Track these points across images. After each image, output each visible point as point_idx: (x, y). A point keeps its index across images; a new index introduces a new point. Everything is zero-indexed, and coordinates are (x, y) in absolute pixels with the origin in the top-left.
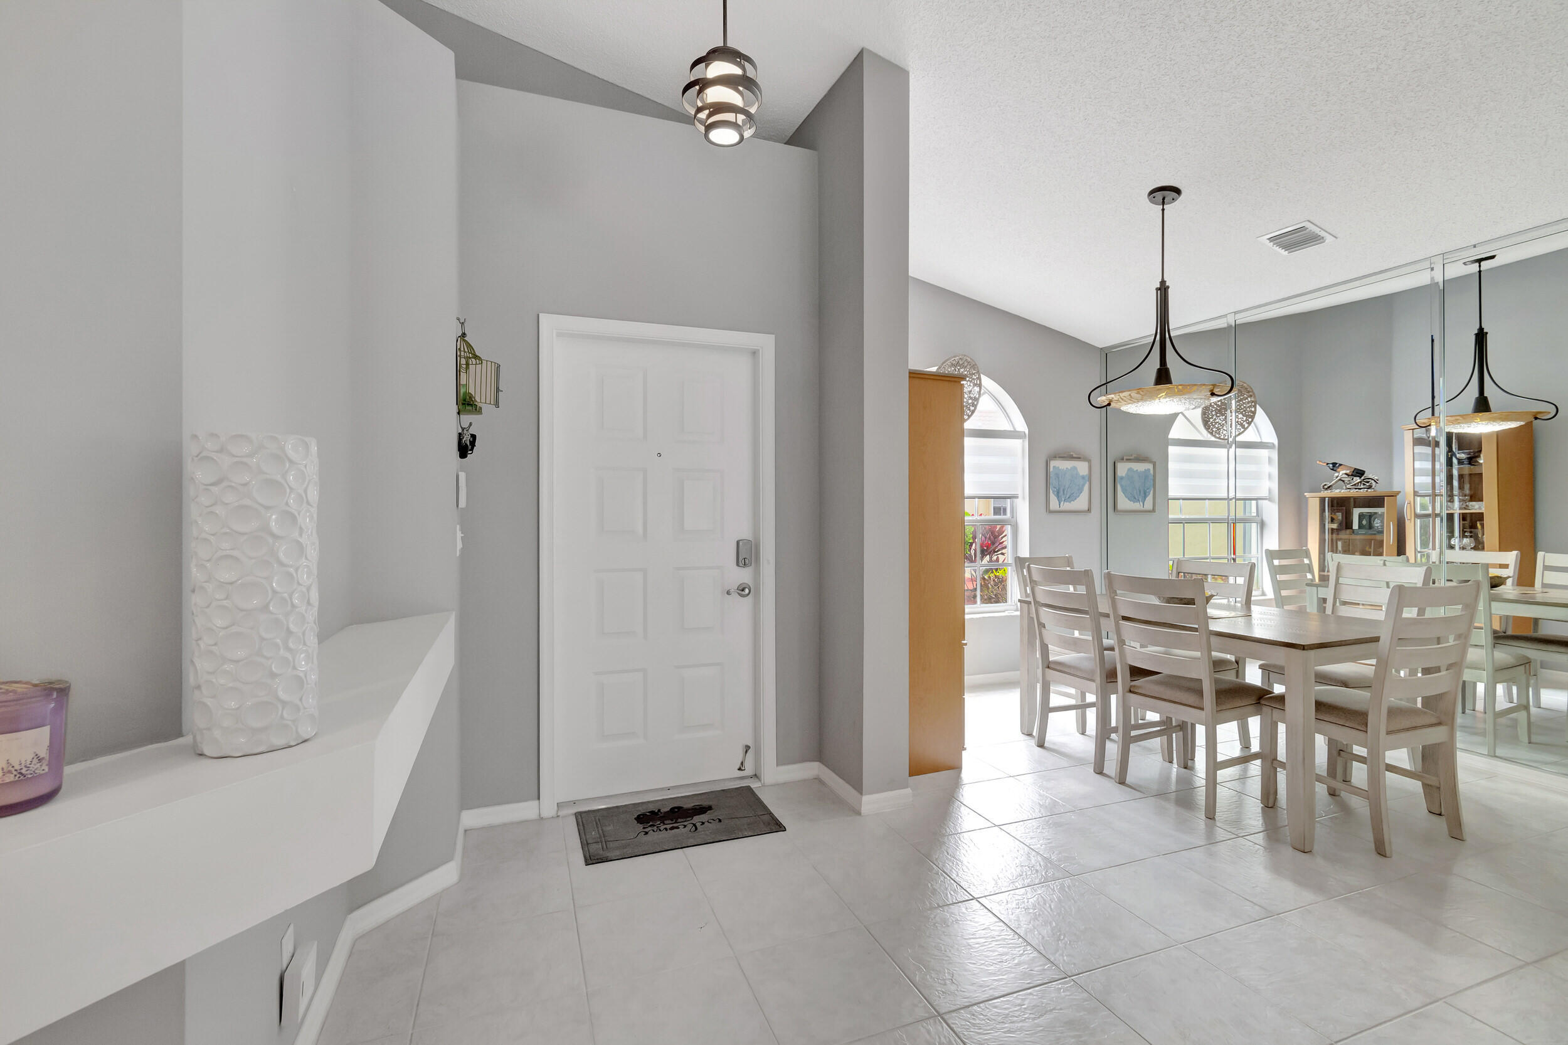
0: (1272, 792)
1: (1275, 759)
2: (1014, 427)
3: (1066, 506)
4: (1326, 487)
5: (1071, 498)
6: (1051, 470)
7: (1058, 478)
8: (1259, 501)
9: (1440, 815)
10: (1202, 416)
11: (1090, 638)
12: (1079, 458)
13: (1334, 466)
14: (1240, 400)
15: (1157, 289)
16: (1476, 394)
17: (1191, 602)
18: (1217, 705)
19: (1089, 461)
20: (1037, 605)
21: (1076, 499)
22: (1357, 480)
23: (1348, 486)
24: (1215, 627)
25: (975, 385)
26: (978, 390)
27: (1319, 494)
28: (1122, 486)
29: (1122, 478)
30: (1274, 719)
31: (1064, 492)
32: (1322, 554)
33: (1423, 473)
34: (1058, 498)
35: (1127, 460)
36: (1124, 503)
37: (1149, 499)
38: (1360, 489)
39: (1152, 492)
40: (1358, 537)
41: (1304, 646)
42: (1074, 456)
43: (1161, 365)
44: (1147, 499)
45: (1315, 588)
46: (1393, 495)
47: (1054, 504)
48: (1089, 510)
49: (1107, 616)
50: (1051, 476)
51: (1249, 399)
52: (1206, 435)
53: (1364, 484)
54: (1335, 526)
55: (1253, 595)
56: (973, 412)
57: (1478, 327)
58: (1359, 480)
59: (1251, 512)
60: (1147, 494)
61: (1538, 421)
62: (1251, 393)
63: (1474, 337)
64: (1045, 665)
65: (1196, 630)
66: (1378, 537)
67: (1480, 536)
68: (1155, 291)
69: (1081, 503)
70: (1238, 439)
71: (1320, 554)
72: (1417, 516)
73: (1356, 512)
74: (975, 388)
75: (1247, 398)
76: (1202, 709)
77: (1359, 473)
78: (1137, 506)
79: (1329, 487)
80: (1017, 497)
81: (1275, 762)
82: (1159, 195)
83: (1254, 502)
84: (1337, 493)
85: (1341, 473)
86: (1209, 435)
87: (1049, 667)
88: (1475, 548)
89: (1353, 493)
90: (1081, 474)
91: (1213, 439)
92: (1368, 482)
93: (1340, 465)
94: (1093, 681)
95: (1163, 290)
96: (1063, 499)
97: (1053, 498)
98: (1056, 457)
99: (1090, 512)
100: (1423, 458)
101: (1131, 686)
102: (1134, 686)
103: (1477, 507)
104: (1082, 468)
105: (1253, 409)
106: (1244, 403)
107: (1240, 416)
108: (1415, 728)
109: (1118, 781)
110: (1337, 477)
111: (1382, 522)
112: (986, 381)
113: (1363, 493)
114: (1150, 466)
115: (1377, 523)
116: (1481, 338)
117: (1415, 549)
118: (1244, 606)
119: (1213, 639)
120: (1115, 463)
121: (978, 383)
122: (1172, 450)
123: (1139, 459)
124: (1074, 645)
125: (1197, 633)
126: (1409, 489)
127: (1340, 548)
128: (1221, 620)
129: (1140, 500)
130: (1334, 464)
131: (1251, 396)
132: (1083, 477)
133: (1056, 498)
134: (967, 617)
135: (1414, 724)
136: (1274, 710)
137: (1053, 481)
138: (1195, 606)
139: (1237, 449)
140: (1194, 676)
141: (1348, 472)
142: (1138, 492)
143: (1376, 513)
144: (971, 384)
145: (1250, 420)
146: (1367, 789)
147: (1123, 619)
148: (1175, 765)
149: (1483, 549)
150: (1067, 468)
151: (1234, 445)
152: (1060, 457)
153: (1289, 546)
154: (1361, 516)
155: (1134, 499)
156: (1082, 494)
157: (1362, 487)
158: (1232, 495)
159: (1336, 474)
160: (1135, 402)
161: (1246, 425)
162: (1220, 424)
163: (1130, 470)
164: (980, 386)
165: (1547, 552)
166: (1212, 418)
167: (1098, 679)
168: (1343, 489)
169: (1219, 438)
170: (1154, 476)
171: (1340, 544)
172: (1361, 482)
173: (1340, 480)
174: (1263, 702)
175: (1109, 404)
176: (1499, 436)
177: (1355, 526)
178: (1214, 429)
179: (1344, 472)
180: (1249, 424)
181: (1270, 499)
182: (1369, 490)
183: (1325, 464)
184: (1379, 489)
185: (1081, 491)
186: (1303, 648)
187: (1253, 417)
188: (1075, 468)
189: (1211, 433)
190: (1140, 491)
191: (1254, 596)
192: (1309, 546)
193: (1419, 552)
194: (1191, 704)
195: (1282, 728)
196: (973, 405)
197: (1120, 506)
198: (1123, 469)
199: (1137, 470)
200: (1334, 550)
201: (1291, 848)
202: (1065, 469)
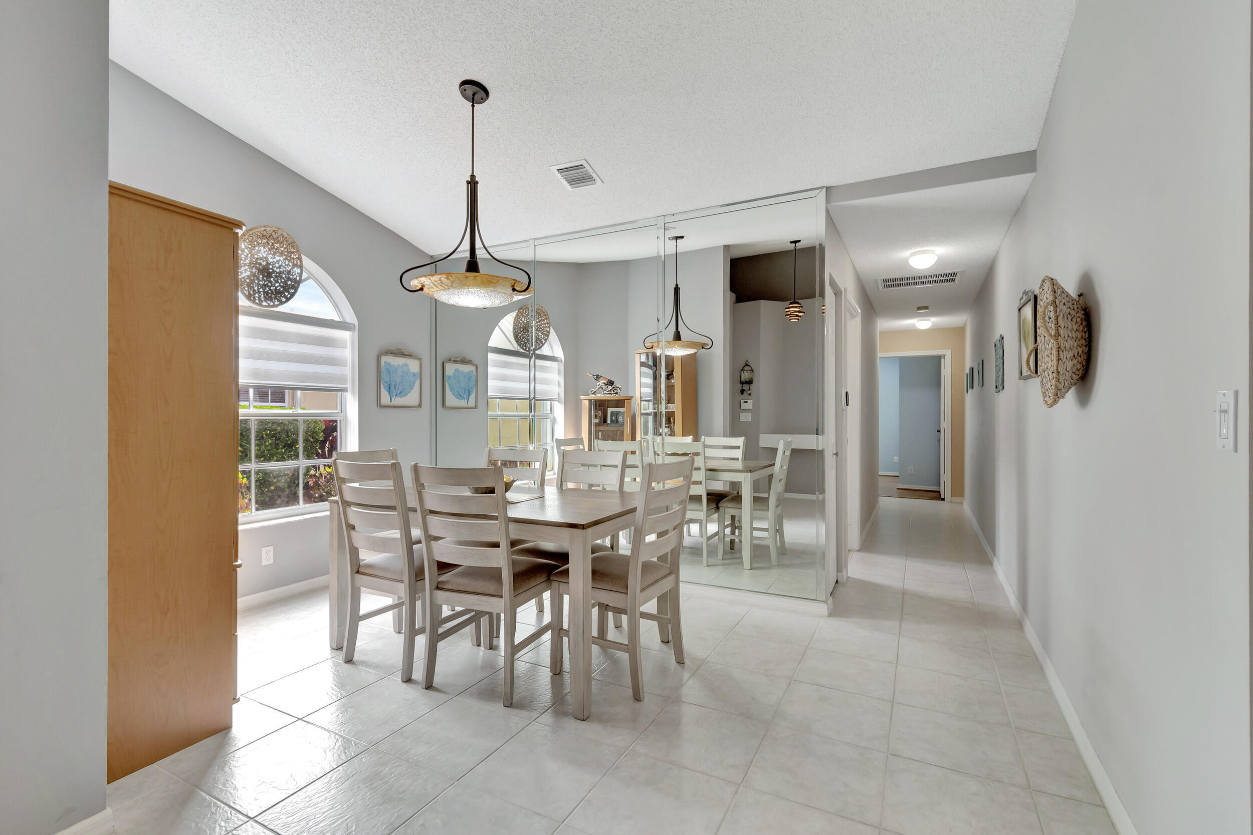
0: (559, 659)
1: (562, 629)
2: (343, 318)
3: (397, 401)
4: (592, 392)
5: (401, 394)
6: (383, 364)
7: (389, 373)
8: (553, 402)
9: (668, 642)
10: (513, 331)
11: (398, 536)
12: (411, 356)
13: (597, 377)
14: (540, 321)
15: (468, 182)
16: (674, 330)
17: (492, 491)
18: (514, 590)
19: (420, 359)
20: (344, 505)
21: (407, 394)
22: (610, 388)
23: (605, 392)
24: (513, 513)
25: (295, 265)
26: (299, 272)
27: (587, 397)
28: (449, 385)
29: (449, 378)
30: (560, 593)
31: (395, 387)
32: (590, 440)
33: (646, 386)
34: (389, 392)
35: (454, 361)
36: (451, 400)
37: (473, 397)
38: (612, 394)
39: (474, 391)
40: (611, 429)
41: (583, 525)
42: (405, 353)
43: (471, 258)
44: (471, 397)
45: (587, 467)
46: (630, 399)
47: (385, 398)
48: (420, 405)
49: (415, 510)
50: (382, 371)
51: (546, 321)
52: (516, 347)
53: (614, 391)
54: (597, 421)
55: (546, 474)
56: (293, 295)
57: (675, 284)
58: (611, 388)
59: (547, 411)
60: (471, 393)
61: (704, 349)
62: (547, 317)
63: (673, 289)
64: (355, 570)
65: (495, 518)
66: (621, 428)
67: (672, 427)
68: (466, 184)
69: (412, 398)
70: (537, 352)
71: (589, 441)
72: (642, 414)
73: (610, 410)
74: (295, 269)
75: (544, 320)
76: (501, 596)
77: (611, 383)
78: (463, 403)
79: (594, 392)
80: (346, 391)
81: (561, 631)
82: (470, 89)
83: (549, 403)
84: (600, 396)
85: (601, 382)
86: (519, 348)
87: (358, 572)
88: (670, 435)
89: (608, 397)
90: (412, 371)
91: (522, 350)
92: (616, 389)
93: (601, 376)
94: (402, 581)
95: (473, 184)
96: (395, 395)
97: (384, 394)
98: (387, 353)
99: (421, 407)
100: (646, 375)
101: (438, 583)
102: (442, 582)
103: (671, 408)
104: (413, 366)
105: (548, 329)
106: (542, 324)
107: (540, 334)
108: (656, 581)
109: (424, 687)
110: (599, 385)
111: (623, 418)
112: (307, 262)
113: (613, 397)
114: (473, 368)
115: (620, 419)
116: (677, 290)
117: (641, 437)
118: (539, 488)
119: (512, 526)
120: (443, 363)
121: (299, 264)
122: (491, 356)
123: (464, 361)
124: (381, 545)
125: (498, 522)
126: (638, 395)
127: (600, 437)
128: (519, 504)
129: (465, 398)
130: (597, 376)
131: (547, 319)
132: (414, 374)
133: (387, 393)
134: (240, 528)
135: (656, 579)
136: (561, 584)
137: (385, 376)
138: (495, 495)
139: (536, 360)
140: (495, 565)
141: (605, 381)
142: (463, 391)
143: (620, 412)
144: (290, 264)
145: (546, 337)
146: (627, 644)
147: (430, 513)
148: (482, 648)
149: (674, 435)
150: (398, 365)
151: (534, 356)
152: (391, 353)
153: (571, 436)
154: (612, 414)
155: (459, 396)
156: (412, 390)
157: (613, 393)
158: (532, 396)
159: (598, 383)
160: (445, 289)
161: (544, 342)
162: (526, 338)
163: (456, 370)
164: (301, 267)
165: (706, 436)
166: (520, 333)
167: (406, 579)
168: (602, 394)
169: (525, 350)
170: (477, 377)
171: (600, 434)
172: (612, 389)
173: (600, 387)
174: (552, 578)
175: (421, 289)
176: (684, 359)
177: (609, 421)
178: (522, 343)
179: (603, 382)
180: (546, 340)
181: (559, 401)
182: (617, 395)
183: (592, 376)
184: (622, 395)
185: (411, 387)
186: (583, 527)
187: (548, 336)
188: (406, 365)
189: (520, 346)
190: (465, 390)
191: (547, 476)
192: (583, 436)
193: (643, 439)
194: (492, 594)
195: (566, 598)
196: (293, 287)
197: (448, 403)
198: (450, 369)
199: (463, 371)
200: (597, 437)
201: (574, 719)
202: (397, 365)
